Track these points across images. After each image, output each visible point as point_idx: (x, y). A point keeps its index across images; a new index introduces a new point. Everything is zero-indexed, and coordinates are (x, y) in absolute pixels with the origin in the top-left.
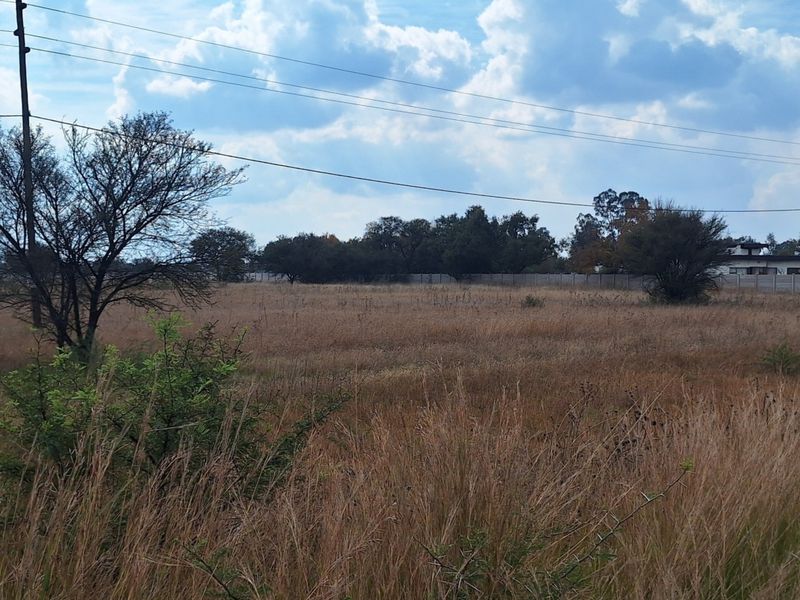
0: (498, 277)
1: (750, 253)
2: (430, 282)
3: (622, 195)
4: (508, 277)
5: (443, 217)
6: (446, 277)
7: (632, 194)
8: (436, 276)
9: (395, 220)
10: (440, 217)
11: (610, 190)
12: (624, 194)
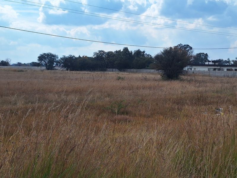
0: (132, 70)
1: (215, 64)
2: (112, 71)
3: (184, 45)
4: (135, 70)
5: (117, 51)
6: (117, 70)
7: (188, 45)
8: (114, 69)
9: (103, 51)
10: (115, 51)
11: (181, 44)
12: (185, 45)
